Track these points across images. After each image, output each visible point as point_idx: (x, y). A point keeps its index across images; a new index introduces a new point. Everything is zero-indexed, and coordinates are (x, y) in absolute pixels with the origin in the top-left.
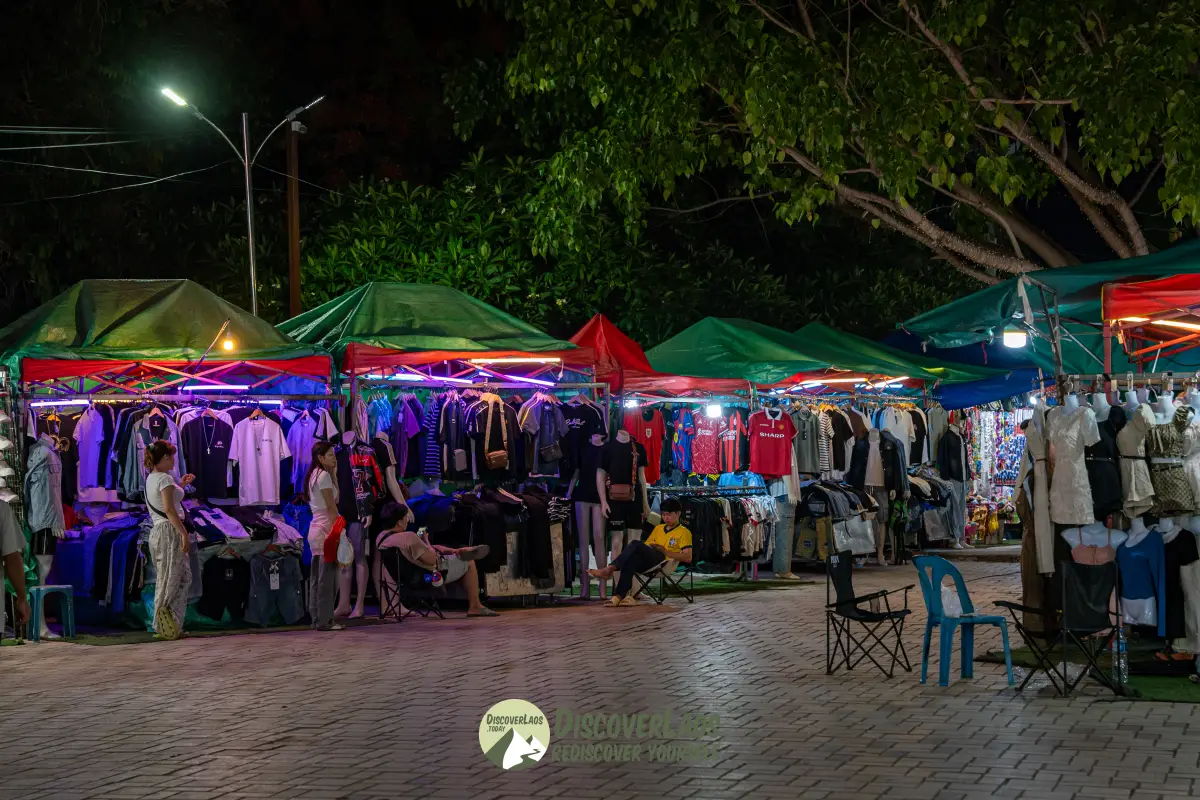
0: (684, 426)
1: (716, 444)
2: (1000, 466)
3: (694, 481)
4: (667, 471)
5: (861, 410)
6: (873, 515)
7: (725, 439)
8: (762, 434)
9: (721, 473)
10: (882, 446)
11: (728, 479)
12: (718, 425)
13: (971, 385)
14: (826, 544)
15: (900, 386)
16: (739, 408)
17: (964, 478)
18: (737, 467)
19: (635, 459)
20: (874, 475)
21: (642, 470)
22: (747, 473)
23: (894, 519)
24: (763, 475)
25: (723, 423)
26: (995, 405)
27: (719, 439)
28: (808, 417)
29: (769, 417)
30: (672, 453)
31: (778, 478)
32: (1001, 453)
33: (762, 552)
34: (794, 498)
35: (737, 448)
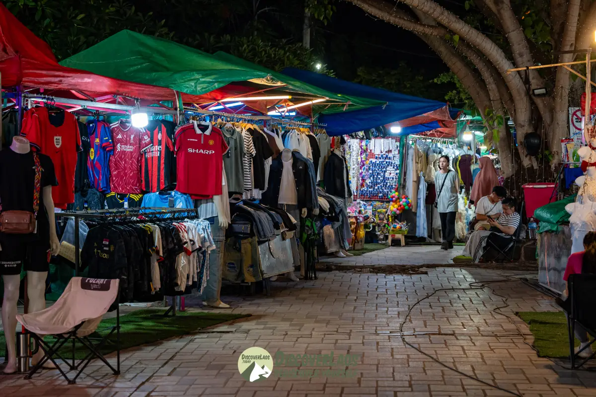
0: (101, 140)
1: (138, 161)
2: (362, 185)
3: (114, 203)
4: (83, 190)
5: (273, 131)
6: (291, 234)
7: (148, 155)
8: (190, 150)
9: (144, 193)
10: (294, 166)
11: (152, 200)
12: (140, 140)
13: (353, 114)
14: (252, 266)
15: (294, 114)
16: (164, 121)
17: (346, 196)
18: (163, 187)
19: (38, 176)
20: (288, 193)
21: (49, 190)
22: (173, 193)
23: (305, 236)
24: (191, 195)
25: (146, 137)
26: (361, 134)
27: (141, 155)
28: (232, 134)
29: (199, 131)
30: (87, 170)
31: (208, 198)
32: (363, 174)
33: (196, 285)
34: (224, 220)
35: (163, 166)
